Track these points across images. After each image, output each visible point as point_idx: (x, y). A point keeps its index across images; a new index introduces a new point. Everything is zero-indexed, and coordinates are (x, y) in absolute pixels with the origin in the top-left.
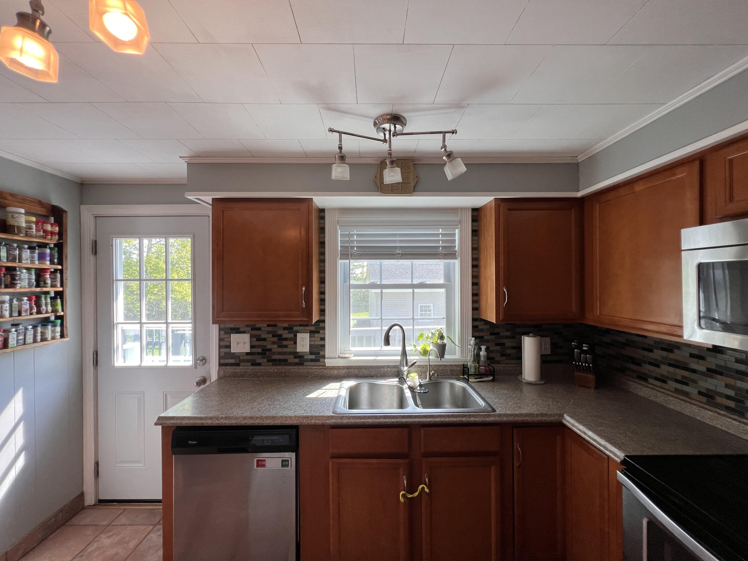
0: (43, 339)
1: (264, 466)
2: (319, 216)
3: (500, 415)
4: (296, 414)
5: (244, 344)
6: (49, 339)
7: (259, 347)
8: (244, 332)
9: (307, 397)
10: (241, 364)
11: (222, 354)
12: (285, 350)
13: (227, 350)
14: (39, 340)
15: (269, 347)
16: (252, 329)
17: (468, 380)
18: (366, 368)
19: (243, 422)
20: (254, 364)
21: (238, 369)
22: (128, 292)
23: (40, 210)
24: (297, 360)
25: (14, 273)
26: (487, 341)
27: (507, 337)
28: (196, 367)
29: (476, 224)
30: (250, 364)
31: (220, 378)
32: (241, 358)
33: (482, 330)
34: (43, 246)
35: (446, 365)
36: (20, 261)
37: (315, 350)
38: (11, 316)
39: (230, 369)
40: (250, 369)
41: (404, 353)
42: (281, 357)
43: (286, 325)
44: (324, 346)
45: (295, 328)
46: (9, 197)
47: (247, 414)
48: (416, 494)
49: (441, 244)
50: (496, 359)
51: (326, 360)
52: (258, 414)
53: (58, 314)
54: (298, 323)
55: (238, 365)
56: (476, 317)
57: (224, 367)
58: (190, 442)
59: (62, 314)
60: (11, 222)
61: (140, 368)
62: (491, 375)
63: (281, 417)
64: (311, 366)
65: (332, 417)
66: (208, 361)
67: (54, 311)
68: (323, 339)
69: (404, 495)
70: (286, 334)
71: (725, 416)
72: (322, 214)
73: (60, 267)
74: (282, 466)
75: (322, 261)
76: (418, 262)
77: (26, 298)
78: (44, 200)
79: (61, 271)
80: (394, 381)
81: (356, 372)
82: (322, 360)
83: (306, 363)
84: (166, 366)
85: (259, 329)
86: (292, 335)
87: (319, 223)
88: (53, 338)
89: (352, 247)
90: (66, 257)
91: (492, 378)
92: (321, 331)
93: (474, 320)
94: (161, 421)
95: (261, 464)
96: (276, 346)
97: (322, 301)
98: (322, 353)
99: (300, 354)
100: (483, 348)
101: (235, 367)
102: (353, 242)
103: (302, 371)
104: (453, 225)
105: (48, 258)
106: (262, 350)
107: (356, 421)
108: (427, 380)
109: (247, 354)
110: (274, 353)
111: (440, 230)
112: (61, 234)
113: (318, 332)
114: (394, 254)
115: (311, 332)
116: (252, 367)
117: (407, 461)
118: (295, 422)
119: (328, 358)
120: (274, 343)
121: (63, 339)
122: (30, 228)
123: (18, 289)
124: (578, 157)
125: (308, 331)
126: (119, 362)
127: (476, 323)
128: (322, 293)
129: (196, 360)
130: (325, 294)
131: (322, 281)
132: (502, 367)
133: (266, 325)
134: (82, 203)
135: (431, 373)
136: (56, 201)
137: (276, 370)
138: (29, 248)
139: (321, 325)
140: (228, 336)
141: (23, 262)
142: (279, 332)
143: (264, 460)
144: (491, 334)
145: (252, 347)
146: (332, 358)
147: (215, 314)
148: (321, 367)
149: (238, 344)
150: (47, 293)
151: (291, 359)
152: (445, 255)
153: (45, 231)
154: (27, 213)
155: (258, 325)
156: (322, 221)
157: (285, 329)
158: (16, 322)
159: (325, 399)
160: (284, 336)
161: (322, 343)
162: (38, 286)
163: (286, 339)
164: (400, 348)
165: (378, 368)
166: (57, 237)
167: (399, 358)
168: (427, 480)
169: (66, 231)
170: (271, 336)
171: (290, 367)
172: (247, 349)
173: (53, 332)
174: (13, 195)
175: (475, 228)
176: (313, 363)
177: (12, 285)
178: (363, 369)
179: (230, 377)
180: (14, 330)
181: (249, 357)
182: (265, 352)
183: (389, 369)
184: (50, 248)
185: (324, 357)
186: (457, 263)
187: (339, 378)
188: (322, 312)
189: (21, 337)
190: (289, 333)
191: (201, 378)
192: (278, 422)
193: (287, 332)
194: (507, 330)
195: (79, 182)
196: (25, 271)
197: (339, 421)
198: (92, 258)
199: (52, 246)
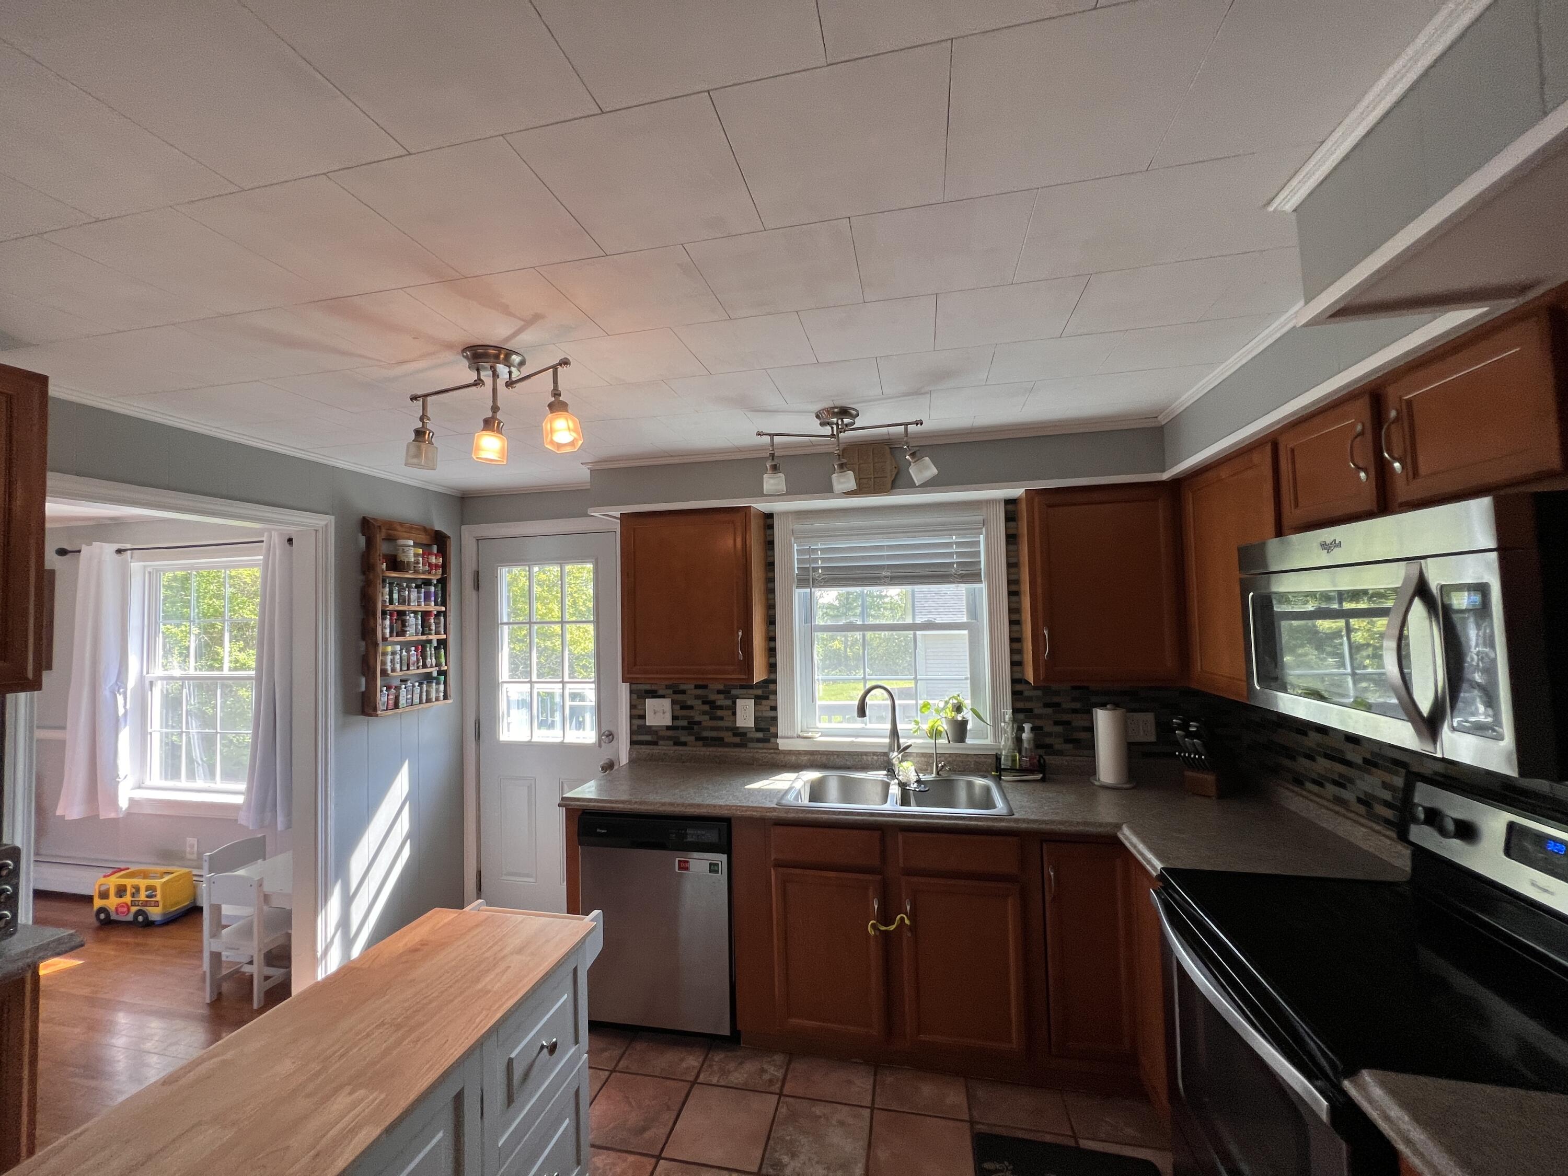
0: (429, 700)
1: (687, 869)
2: (764, 525)
3: (1017, 820)
4: (728, 803)
5: (664, 713)
6: (434, 700)
7: (684, 718)
8: (663, 697)
9: (746, 787)
10: (661, 742)
11: (635, 728)
12: (720, 723)
13: (640, 722)
14: (424, 701)
15: (697, 719)
16: (675, 692)
17: (1000, 779)
18: (839, 754)
19: (660, 809)
20: (678, 743)
21: (656, 750)
22: (514, 639)
23: (424, 539)
24: (737, 740)
25: (404, 617)
26: (1039, 717)
27: (1075, 711)
28: (600, 746)
29: (1012, 524)
30: (671, 743)
31: (632, 761)
32: (661, 733)
33: (1029, 699)
34: (427, 583)
35: (968, 755)
36: (409, 604)
37: (763, 725)
38: (401, 670)
39: (645, 750)
40: (671, 750)
41: (894, 733)
42: (714, 734)
43: (721, 687)
44: (775, 719)
45: (734, 692)
46: (399, 528)
47: (667, 800)
48: (892, 927)
49: (955, 559)
50: (1057, 747)
51: (779, 741)
52: (679, 801)
53: (442, 669)
54: (738, 683)
55: (655, 743)
56: (1018, 676)
57: (637, 746)
58: (598, 830)
59: (445, 668)
60: (402, 557)
61: (529, 745)
62: (1040, 772)
63: (708, 805)
64: (757, 748)
65: (774, 809)
66: (616, 737)
67: (438, 664)
68: (774, 708)
69: (873, 926)
70: (721, 701)
71: (1378, 832)
72: (769, 521)
73: (443, 609)
74: (711, 871)
75: (770, 591)
76: (922, 589)
77: (413, 649)
78: (428, 527)
79: (445, 613)
80: (881, 774)
81: (824, 759)
82: (772, 740)
83: (750, 745)
84: (562, 742)
85: (684, 692)
86: (728, 702)
87: (765, 535)
88: (437, 699)
89: (815, 569)
90: (450, 596)
91: (1041, 775)
92: (771, 697)
93: (1014, 681)
94: (566, 803)
95: (684, 866)
96: (707, 717)
97: (771, 652)
98: (772, 730)
99: (741, 731)
100: (1027, 727)
101: (652, 747)
102: (815, 561)
103: (743, 755)
104: (973, 528)
105: (433, 599)
106: (689, 723)
107: (807, 815)
108: (934, 775)
109: (668, 728)
110: (705, 729)
111: (954, 537)
112: (444, 567)
113: (767, 698)
114: (879, 578)
115: (758, 699)
116: (677, 748)
117: (879, 877)
118: (725, 813)
119: (782, 738)
120: (704, 713)
121: (447, 701)
122: (418, 563)
123: (408, 638)
124: (1160, 417)
125: (753, 696)
126: (505, 735)
127: (1019, 687)
128: (771, 639)
129: (600, 735)
130: (775, 641)
131: (771, 621)
132: (1067, 761)
133: (692, 686)
134: (463, 523)
135: (940, 765)
136: (439, 525)
137: (708, 753)
138: (416, 587)
139: (772, 686)
140: (643, 700)
141: (412, 604)
142: (712, 697)
143: (688, 862)
144: (1046, 705)
145: (674, 718)
146: (788, 738)
147: (626, 668)
148: (772, 751)
149: (655, 713)
150: (430, 642)
151: (729, 737)
152: (962, 577)
153: (430, 564)
154: (416, 545)
155: (682, 687)
156: (769, 532)
157: (719, 692)
158: (403, 678)
159: (770, 791)
160: (719, 703)
161: (772, 714)
162: (423, 634)
163: (721, 708)
164: (888, 726)
165: (858, 755)
166: (440, 571)
167: (887, 740)
168: (908, 908)
169: (450, 562)
170: (699, 702)
171: (726, 750)
172: (668, 721)
173: (437, 691)
174: (401, 524)
175: (1012, 532)
176: (761, 745)
177: (402, 633)
178: (835, 757)
179: (645, 760)
180: (403, 686)
181: (670, 733)
182: (692, 726)
183: (875, 758)
184: (435, 586)
185: (776, 736)
186: (983, 586)
187: (796, 767)
188: (772, 667)
189: (409, 696)
190: (726, 698)
191: (607, 761)
192: (703, 811)
193: (722, 696)
194: (1074, 700)
195: (459, 495)
196: (412, 615)
197: (783, 815)
198: (474, 593)
199: (435, 582)
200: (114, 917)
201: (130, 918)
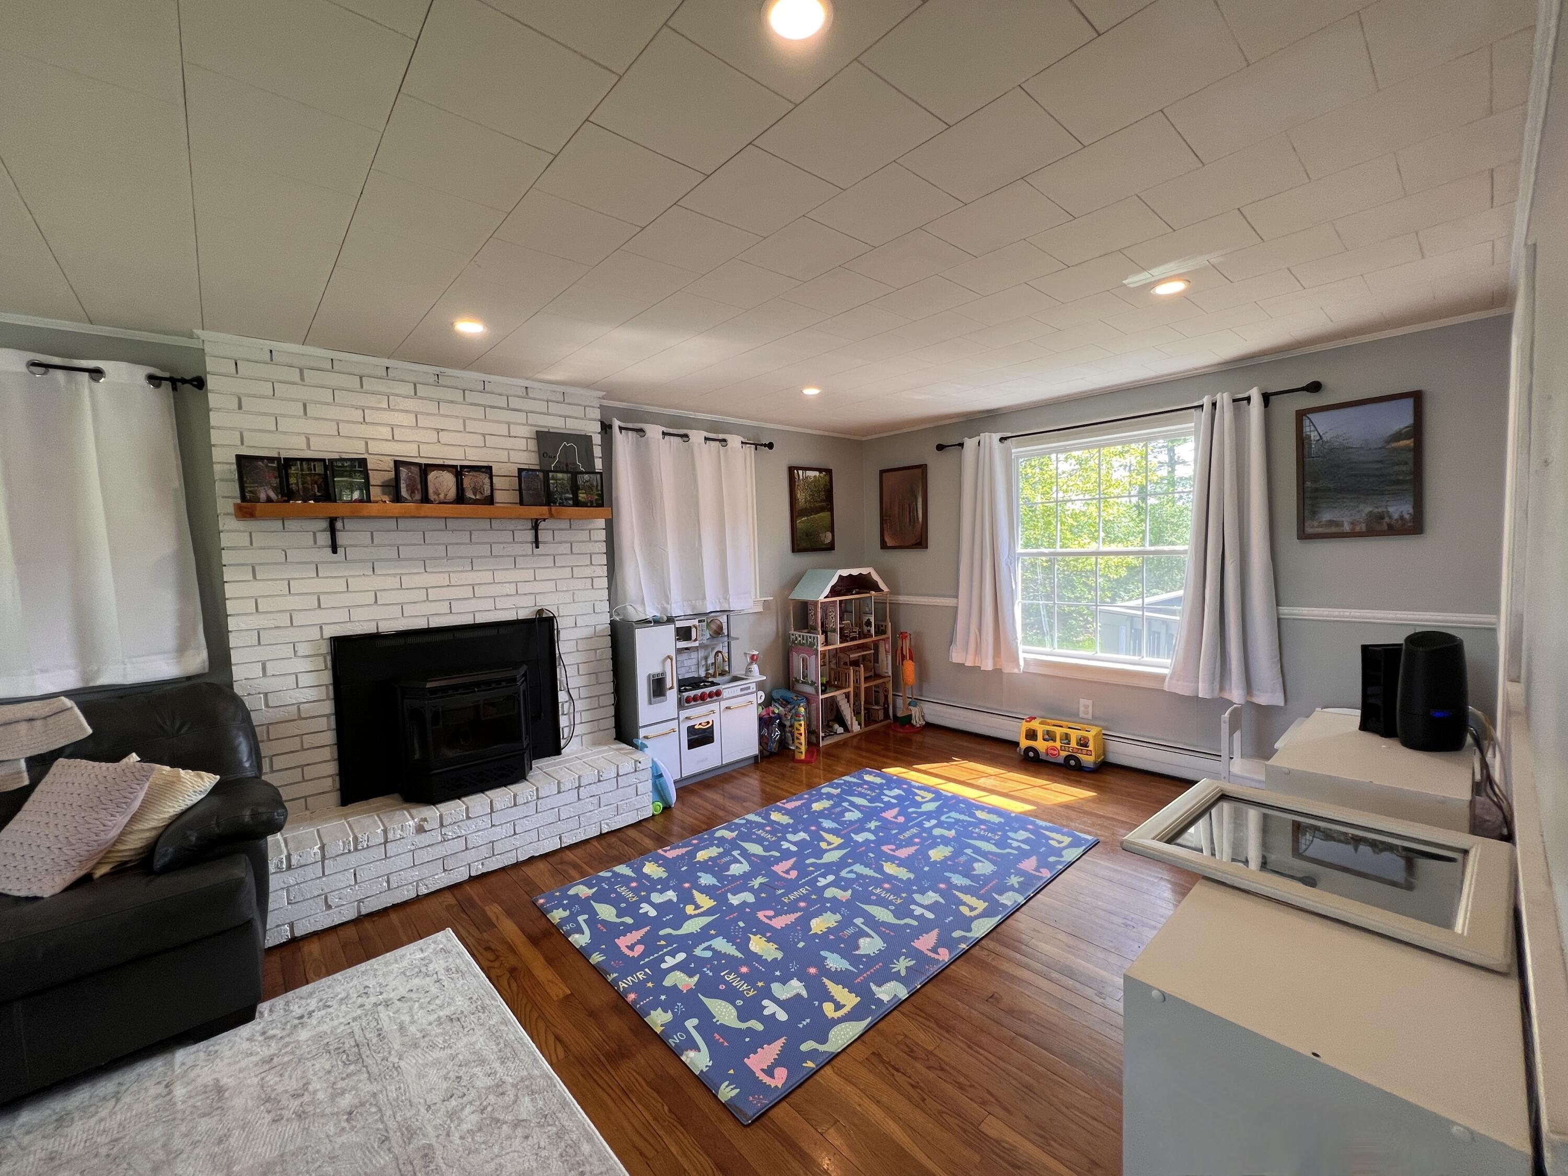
200: (1043, 757)
201: (1061, 760)
